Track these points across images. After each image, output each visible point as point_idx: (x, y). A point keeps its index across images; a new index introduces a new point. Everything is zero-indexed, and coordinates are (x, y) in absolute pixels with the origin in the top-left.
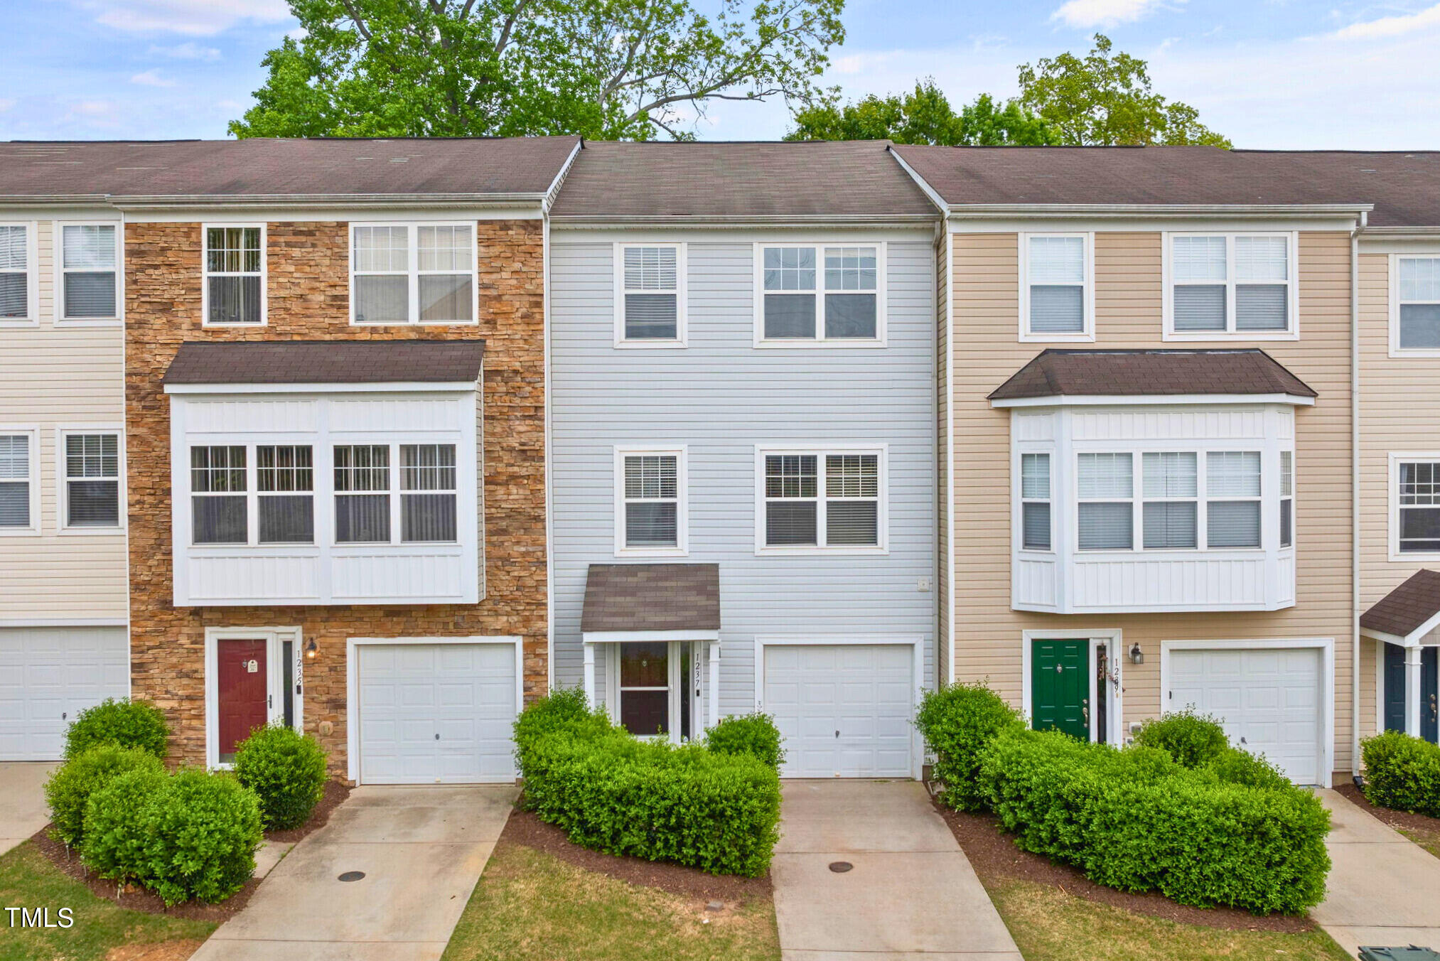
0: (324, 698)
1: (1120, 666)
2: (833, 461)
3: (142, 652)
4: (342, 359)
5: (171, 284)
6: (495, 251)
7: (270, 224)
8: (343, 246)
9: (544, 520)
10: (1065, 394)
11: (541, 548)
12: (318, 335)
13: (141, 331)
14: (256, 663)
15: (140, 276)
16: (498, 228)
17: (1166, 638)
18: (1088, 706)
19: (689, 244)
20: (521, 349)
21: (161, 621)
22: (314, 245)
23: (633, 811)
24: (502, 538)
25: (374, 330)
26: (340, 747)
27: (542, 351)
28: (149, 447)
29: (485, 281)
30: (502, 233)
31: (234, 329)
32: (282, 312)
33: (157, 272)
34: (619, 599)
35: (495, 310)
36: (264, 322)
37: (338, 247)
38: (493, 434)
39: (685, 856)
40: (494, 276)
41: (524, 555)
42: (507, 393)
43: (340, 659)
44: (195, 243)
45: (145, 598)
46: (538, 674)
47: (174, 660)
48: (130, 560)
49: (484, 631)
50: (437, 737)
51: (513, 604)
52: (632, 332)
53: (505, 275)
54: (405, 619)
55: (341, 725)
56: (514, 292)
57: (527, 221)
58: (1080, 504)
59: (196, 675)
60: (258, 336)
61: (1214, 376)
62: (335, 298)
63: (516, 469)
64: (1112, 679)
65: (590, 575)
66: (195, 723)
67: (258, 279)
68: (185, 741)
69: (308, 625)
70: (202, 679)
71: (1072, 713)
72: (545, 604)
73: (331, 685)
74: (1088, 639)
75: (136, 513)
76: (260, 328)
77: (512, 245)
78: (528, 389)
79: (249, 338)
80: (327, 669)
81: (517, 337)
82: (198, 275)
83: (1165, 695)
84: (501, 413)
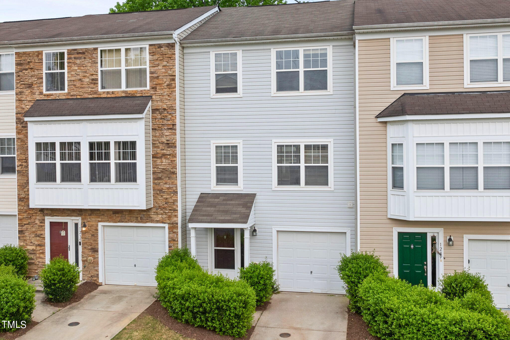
0: (90, 247)
1: (443, 247)
2: (307, 147)
3: (22, 226)
4: (93, 105)
5: (32, 76)
6: (156, 57)
7: (68, 50)
8: (96, 58)
9: (176, 174)
10: (408, 115)
11: (175, 186)
12: (86, 96)
13: (21, 96)
14: (64, 232)
15: (21, 74)
16: (157, 47)
17: (466, 233)
18: (426, 265)
19: (243, 50)
20: (167, 99)
21: (29, 213)
22: (85, 58)
23: (188, 304)
24: (159, 181)
25: (108, 93)
26: (96, 268)
27: (175, 100)
28: (24, 143)
29: (152, 70)
30: (159, 49)
31: (55, 94)
32: (73, 87)
33: (27, 72)
34: (209, 209)
35: (156, 83)
36: (66, 91)
37: (94, 59)
38: (155, 136)
39: (209, 326)
40: (156, 68)
41: (168, 188)
42: (161, 119)
43: (95, 231)
44: (40, 59)
45: (23, 204)
46: (174, 240)
47: (34, 230)
48: (18, 188)
49: (152, 221)
50: (135, 266)
51: (164, 210)
52: (218, 91)
53: (160, 67)
54: (121, 215)
55: (96, 259)
56: (163, 75)
57: (169, 44)
58: (417, 168)
59: (41, 236)
60: (64, 97)
61: (488, 104)
62: (93, 80)
63: (165, 151)
64: (438, 253)
65: (200, 197)
66: (41, 255)
67: (64, 73)
68: (38, 263)
69: (83, 217)
70: (44, 238)
71: (418, 268)
72: (177, 210)
73: (92, 242)
74: (426, 233)
75: (20, 170)
76: (65, 93)
77: (163, 54)
78: (170, 116)
79: (61, 98)
80: (91, 235)
81: (165, 94)
82: (42, 72)
83: (466, 261)
84: (159, 127)
